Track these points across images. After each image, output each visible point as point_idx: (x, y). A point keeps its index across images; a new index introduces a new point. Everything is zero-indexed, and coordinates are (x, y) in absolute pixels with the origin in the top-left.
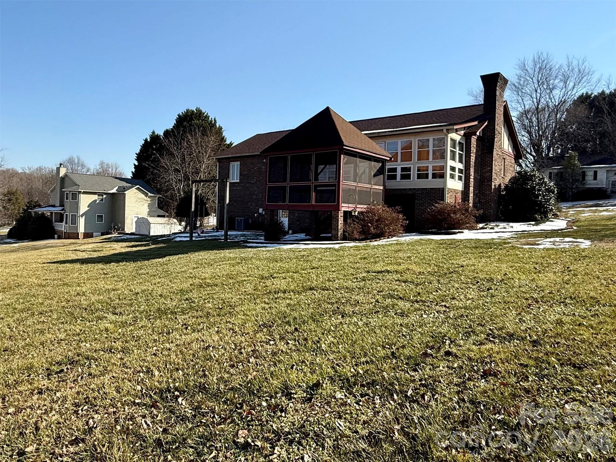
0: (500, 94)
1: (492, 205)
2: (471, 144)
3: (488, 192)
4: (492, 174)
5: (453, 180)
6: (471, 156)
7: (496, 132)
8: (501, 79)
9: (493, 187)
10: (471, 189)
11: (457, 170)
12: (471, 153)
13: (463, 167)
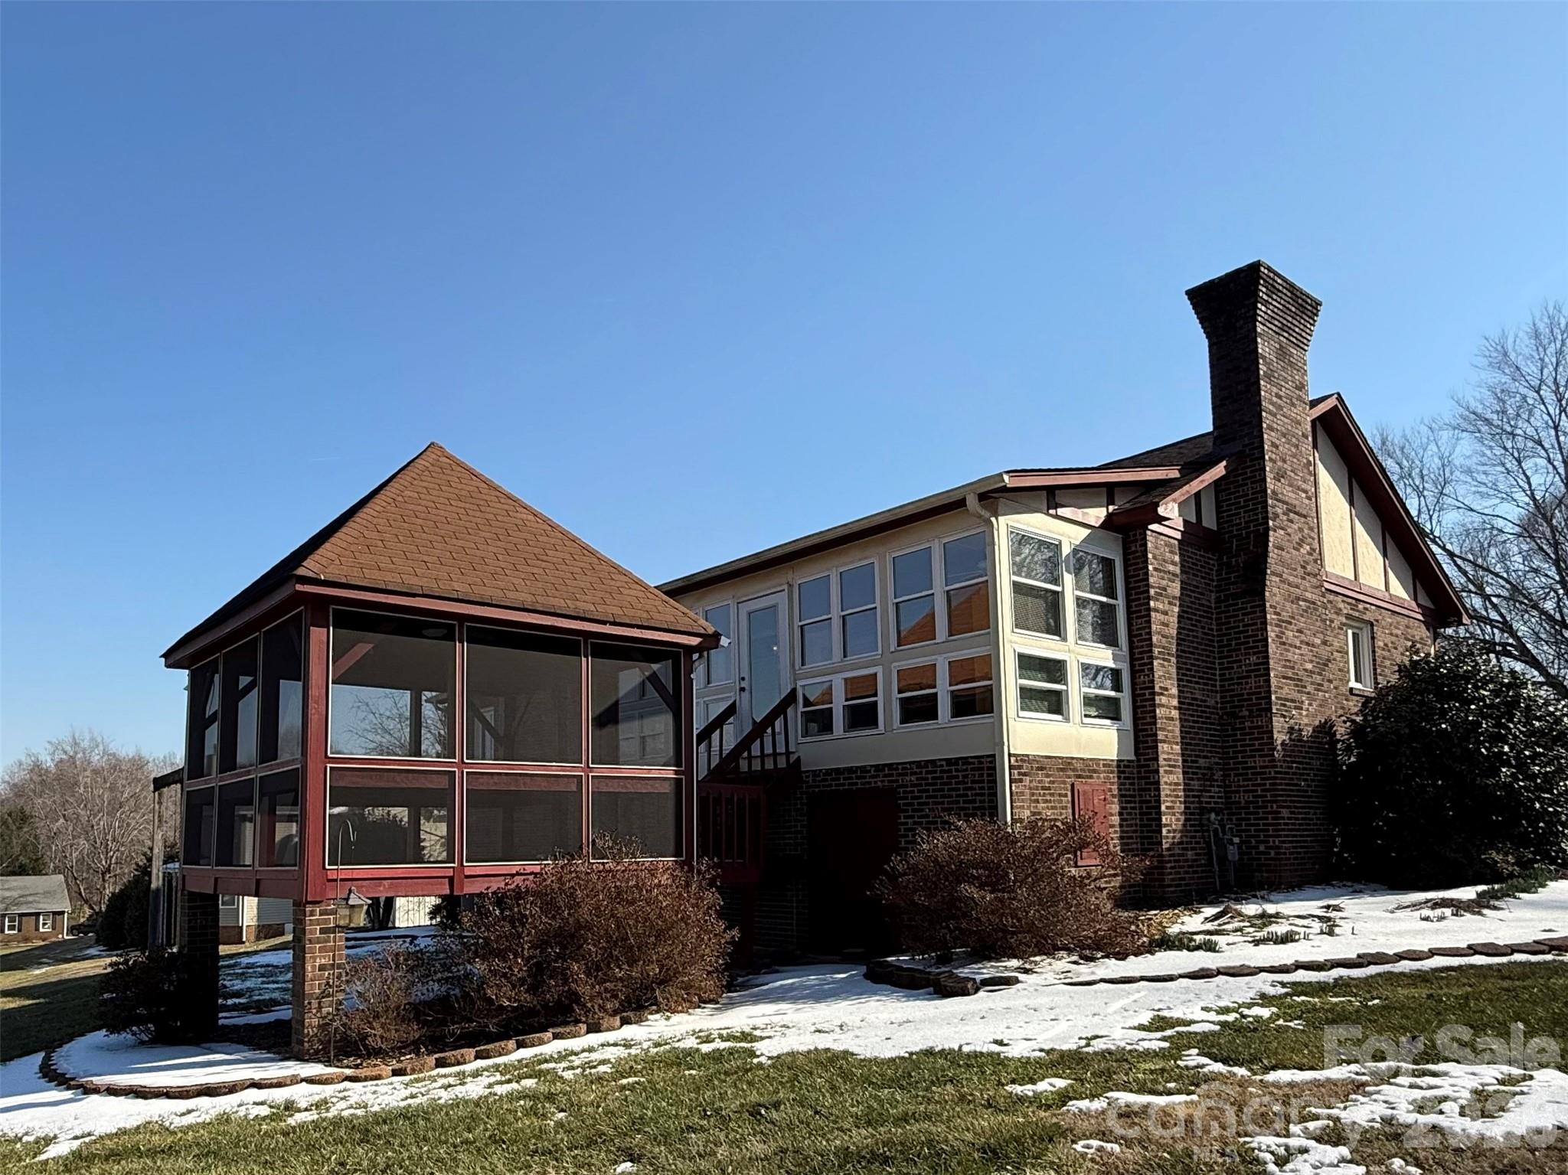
0: (1282, 353)
1: (1285, 813)
2: (1146, 561)
3: (1259, 762)
4: (1268, 681)
5: (1059, 717)
6: (1149, 609)
7: (1275, 507)
8: (1273, 290)
9: (1280, 737)
10: (1169, 751)
11: (1073, 674)
12: (1149, 598)
13: (1115, 658)
